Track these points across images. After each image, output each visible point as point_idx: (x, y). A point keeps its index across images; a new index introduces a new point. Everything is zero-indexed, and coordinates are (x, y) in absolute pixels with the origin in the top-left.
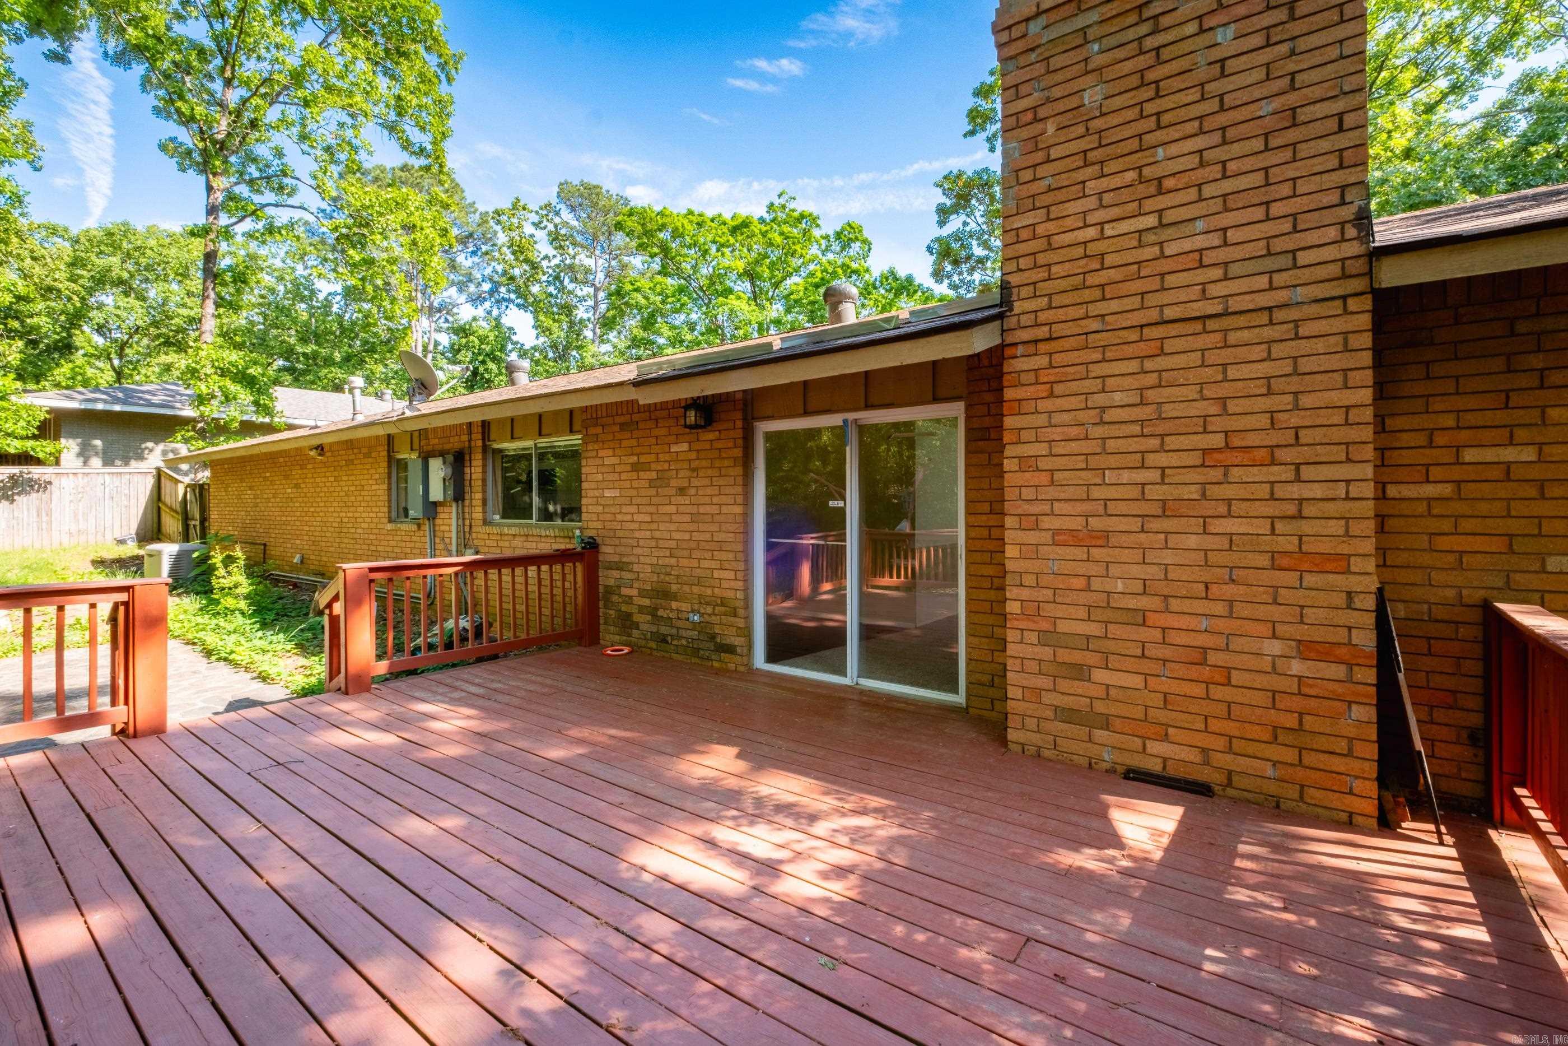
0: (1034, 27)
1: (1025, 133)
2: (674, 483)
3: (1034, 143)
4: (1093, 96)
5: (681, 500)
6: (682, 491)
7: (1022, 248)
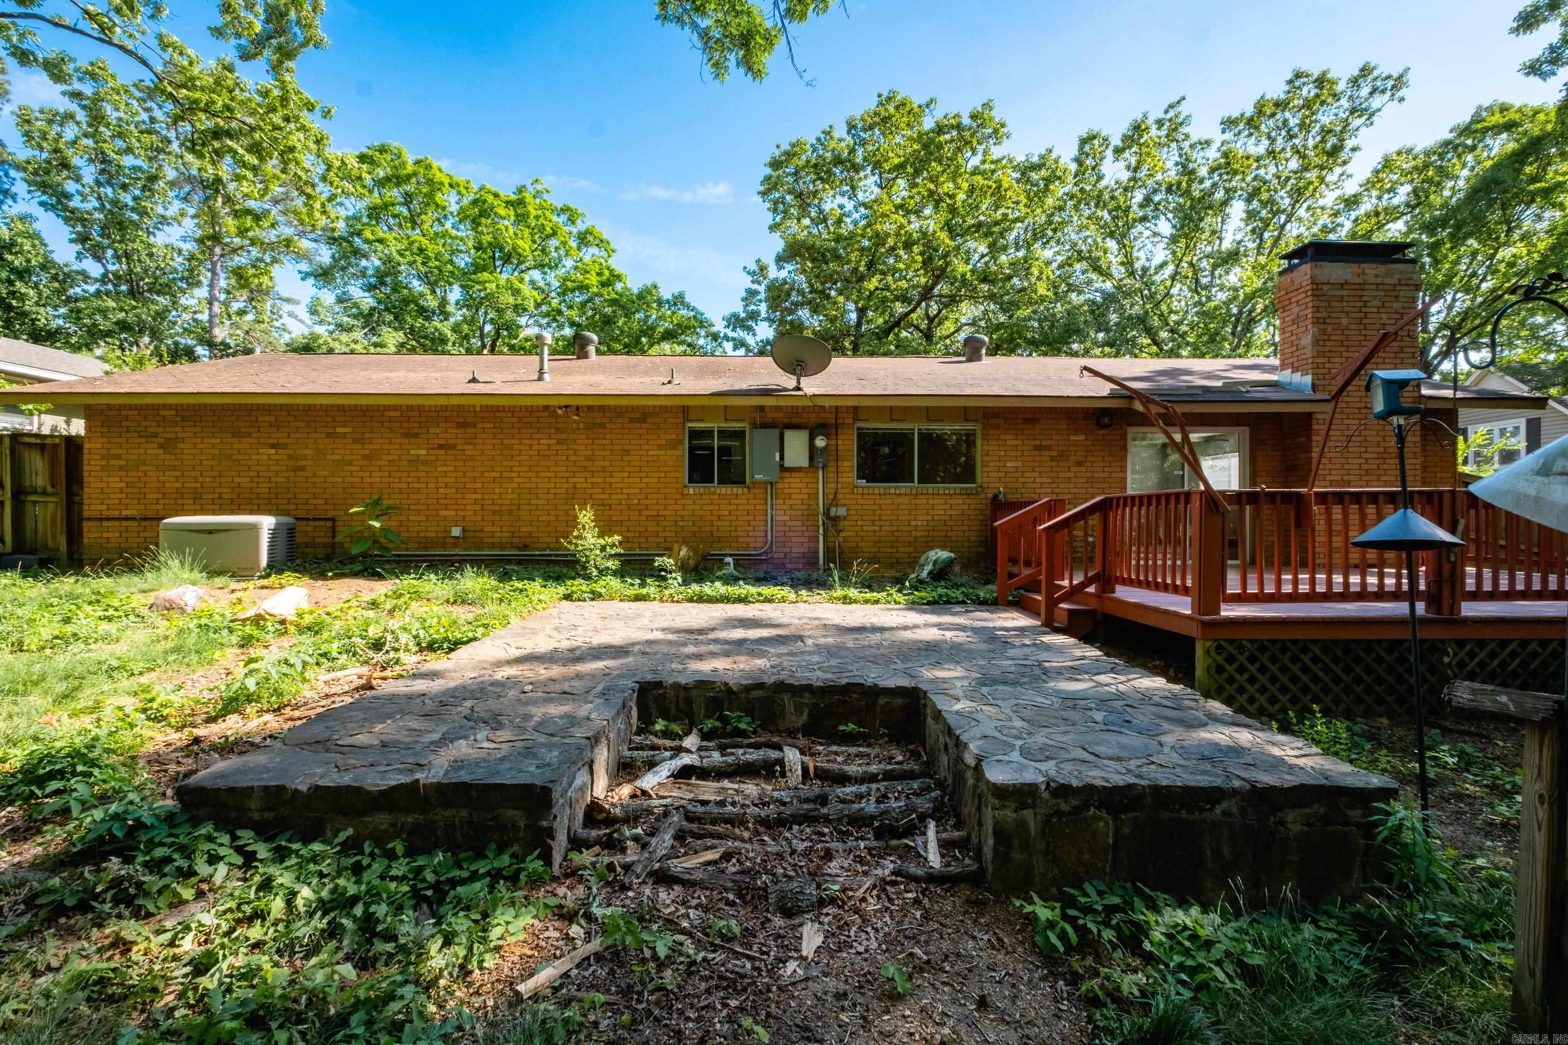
0: (1325, 288)
1: (1322, 326)
2: (1072, 458)
3: (1324, 332)
4: (1344, 321)
5: (1077, 469)
6: (1079, 464)
7: (1320, 371)
